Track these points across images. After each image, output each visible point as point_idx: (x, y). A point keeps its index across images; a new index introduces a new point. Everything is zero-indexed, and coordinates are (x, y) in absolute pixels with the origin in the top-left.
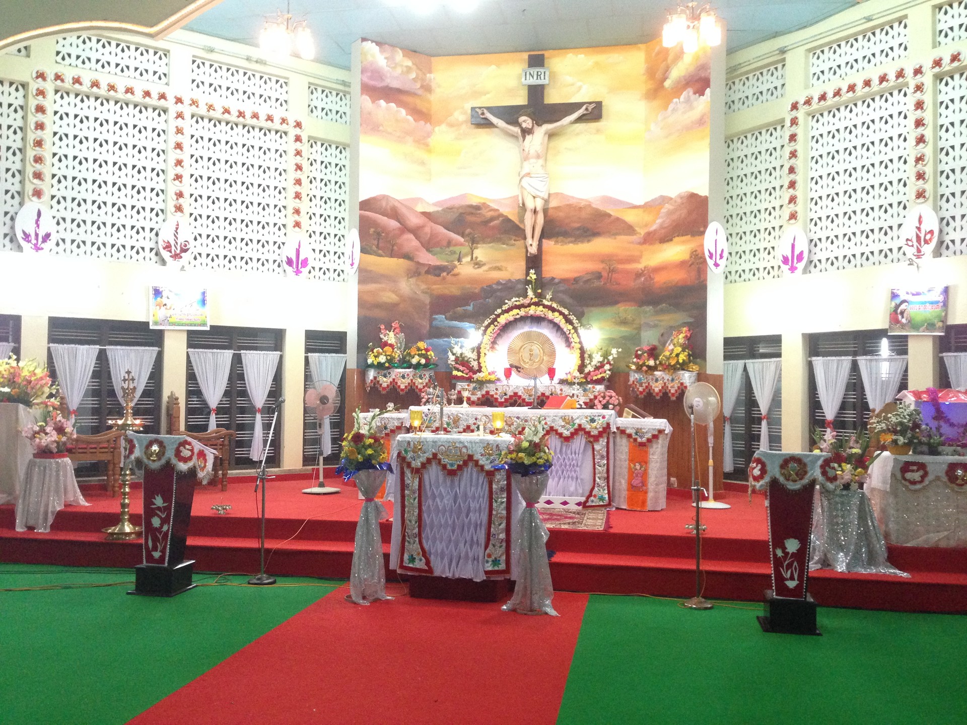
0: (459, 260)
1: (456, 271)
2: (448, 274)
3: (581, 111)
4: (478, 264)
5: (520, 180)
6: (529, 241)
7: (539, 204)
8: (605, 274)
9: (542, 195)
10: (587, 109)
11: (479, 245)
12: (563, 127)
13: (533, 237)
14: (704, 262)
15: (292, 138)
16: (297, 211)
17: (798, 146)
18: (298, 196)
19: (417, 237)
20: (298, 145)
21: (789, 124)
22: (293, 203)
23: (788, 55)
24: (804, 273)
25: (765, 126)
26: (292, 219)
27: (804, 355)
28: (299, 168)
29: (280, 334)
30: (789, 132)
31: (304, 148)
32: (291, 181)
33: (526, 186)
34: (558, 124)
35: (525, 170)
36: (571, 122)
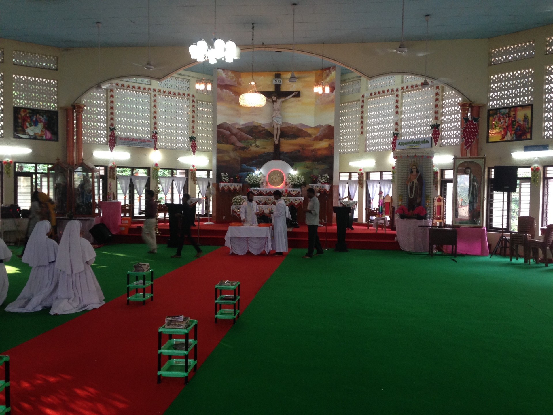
0: (251, 145)
1: (250, 149)
2: (247, 150)
3: (293, 94)
4: (257, 147)
5: (272, 118)
6: (275, 139)
7: (279, 126)
8: (301, 151)
9: (279, 123)
10: (295, 94)
11: (258, 140)
12: (287, 100)
13: (277, 138)
14: (333, 148)
15: (191, 101)
16: (193, 127)
17: (364, 110)
18: (193, 122)
19: (236, 137)
20: (193, 104)
21: (361, 102)
22: (191, 124)
23: (361, 78)
24: (366, 152)
25: (354, 101)
26: (191, 130)
27: (365, 179)
28: (193, 111)
29: (187, 171)
30: (361, 105)
31: (195, 104)
32: (191, 116)
33: (274, 120)
34: (285, 99)
35: (274, 115)
36: (290, 98)
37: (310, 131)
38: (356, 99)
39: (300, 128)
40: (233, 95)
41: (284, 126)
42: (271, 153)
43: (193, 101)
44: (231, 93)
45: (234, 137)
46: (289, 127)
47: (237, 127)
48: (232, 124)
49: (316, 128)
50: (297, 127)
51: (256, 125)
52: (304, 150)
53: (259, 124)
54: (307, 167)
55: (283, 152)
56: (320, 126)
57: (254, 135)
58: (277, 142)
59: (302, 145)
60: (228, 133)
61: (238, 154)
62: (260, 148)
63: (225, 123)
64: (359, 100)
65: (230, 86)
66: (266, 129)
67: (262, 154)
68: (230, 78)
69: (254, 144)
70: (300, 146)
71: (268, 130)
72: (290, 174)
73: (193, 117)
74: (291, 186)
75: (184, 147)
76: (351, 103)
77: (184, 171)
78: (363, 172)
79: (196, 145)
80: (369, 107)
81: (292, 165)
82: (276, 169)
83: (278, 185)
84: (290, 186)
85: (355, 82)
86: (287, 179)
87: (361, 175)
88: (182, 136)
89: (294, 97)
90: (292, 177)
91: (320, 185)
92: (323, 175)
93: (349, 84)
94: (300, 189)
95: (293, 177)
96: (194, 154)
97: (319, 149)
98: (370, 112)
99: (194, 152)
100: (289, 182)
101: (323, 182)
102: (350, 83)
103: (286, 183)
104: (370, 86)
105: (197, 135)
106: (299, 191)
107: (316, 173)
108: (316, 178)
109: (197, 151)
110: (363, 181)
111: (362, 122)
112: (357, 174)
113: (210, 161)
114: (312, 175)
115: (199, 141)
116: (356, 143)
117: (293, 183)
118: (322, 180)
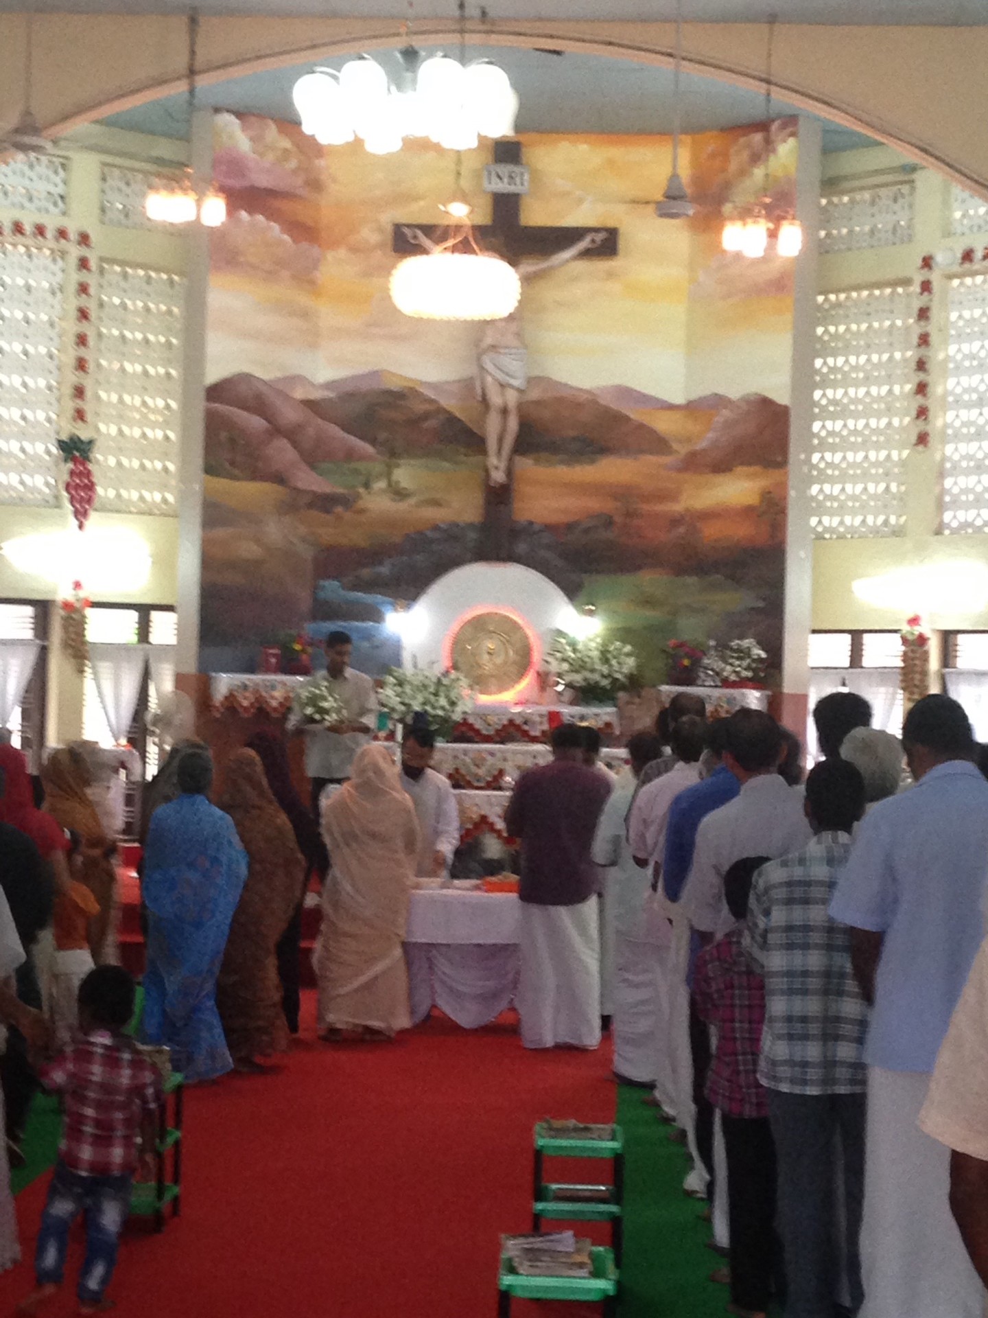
0: (367, 485)
1: (361, 504)
2: (346, 509)
3: (584, 244)
4: (399, 494)
5: (479, 359)
6: (493, 460)
7: (512, 398)
8: (618, 519)
9: (516, 383)
10: (593, 241)
11: (402, 462)
12: (552, 268)
13: (499, 454)
14: (782, 511)
15: (73, 261)
16: (79, 392)
17: (932, 328)
18: (81, 365)
19: (295, 444)
20: (84, 276)
21: (916, 288)
22: (72, 378)
23: (918, 176)
24: (938, 532)
25: (879, 285)
26: (70, 405)
27: (934, 663)
28: (83, 314)
29: (43, 609)
30: (917, 304)
31: (92, 280)
32: (70, 340)
33: (489, 366)
34: (544, 265)
35: (489, 341)
36: (567, 261)
37: (663, 424)
38: (891, 275)
39: (613, 406)
40: (286, 237)
41: (534, 394)
42: (471, 526)
43: (83, 264)
44: (276, 227)
45: (283, 443)
46: (560, 400)
47: (299, 394)
48: (279, 380)
49: (692, 408)
50: (602, 402)
51: (394, 385)
52: (629, 514)
53: (411, 385)
54: (648, 602)
55: (531, 523)
56: (718, 402)
57: (382, 436)
58: (498, 476)
59: (622, 493)
60: (256, 423)
61: (303, 530)
62: (412, 501)
63: (245, 378)
64: (906, 282)
65: (271, 193)
66: (441, 410)
67: (421, 533)
68: (270, 157)
69: (381, 484)
70: (615, 497)
71: (458, 414)
72: (560, 633)
73: (82, 340)
74: (569, 694)
75: (34, 489)
76: (865, 293)
77: (29, 611)
78: (928, 633)
79: (94, 480)
80: (954, 316)
81: (572, 591)
82: (495, 611)
83: (502, 689)
84: (560, 693)
85: (883, 192)
86: (550, 659)
87: (915, 646)
88: (23, 435)
89: (587, 254)
90: (575, 650)
91: (717, 693)
92: (735, 643)
93: (852, 201)
94: (613, 709)
95: (580, 647)
96: (81, 526)
97: (708, 515)
98: (960, 337)
99: (81, 515)
100: (560, 675)
101: (733, 678)
102: (858, 197)
103: (544, 680)
104: (964, 216)
105: (98, 430)
106: (607, 719)
107: (690, 629)
108: (696, 655)
109: (96, 510)
110: (924, 673)
111: (922, 389)
112: (896, 638)
113: (165, 562)
114: (672, 642)
115: (103, 461)
116: (887, 489)
117: (578, 678)
118: (729, 668)
